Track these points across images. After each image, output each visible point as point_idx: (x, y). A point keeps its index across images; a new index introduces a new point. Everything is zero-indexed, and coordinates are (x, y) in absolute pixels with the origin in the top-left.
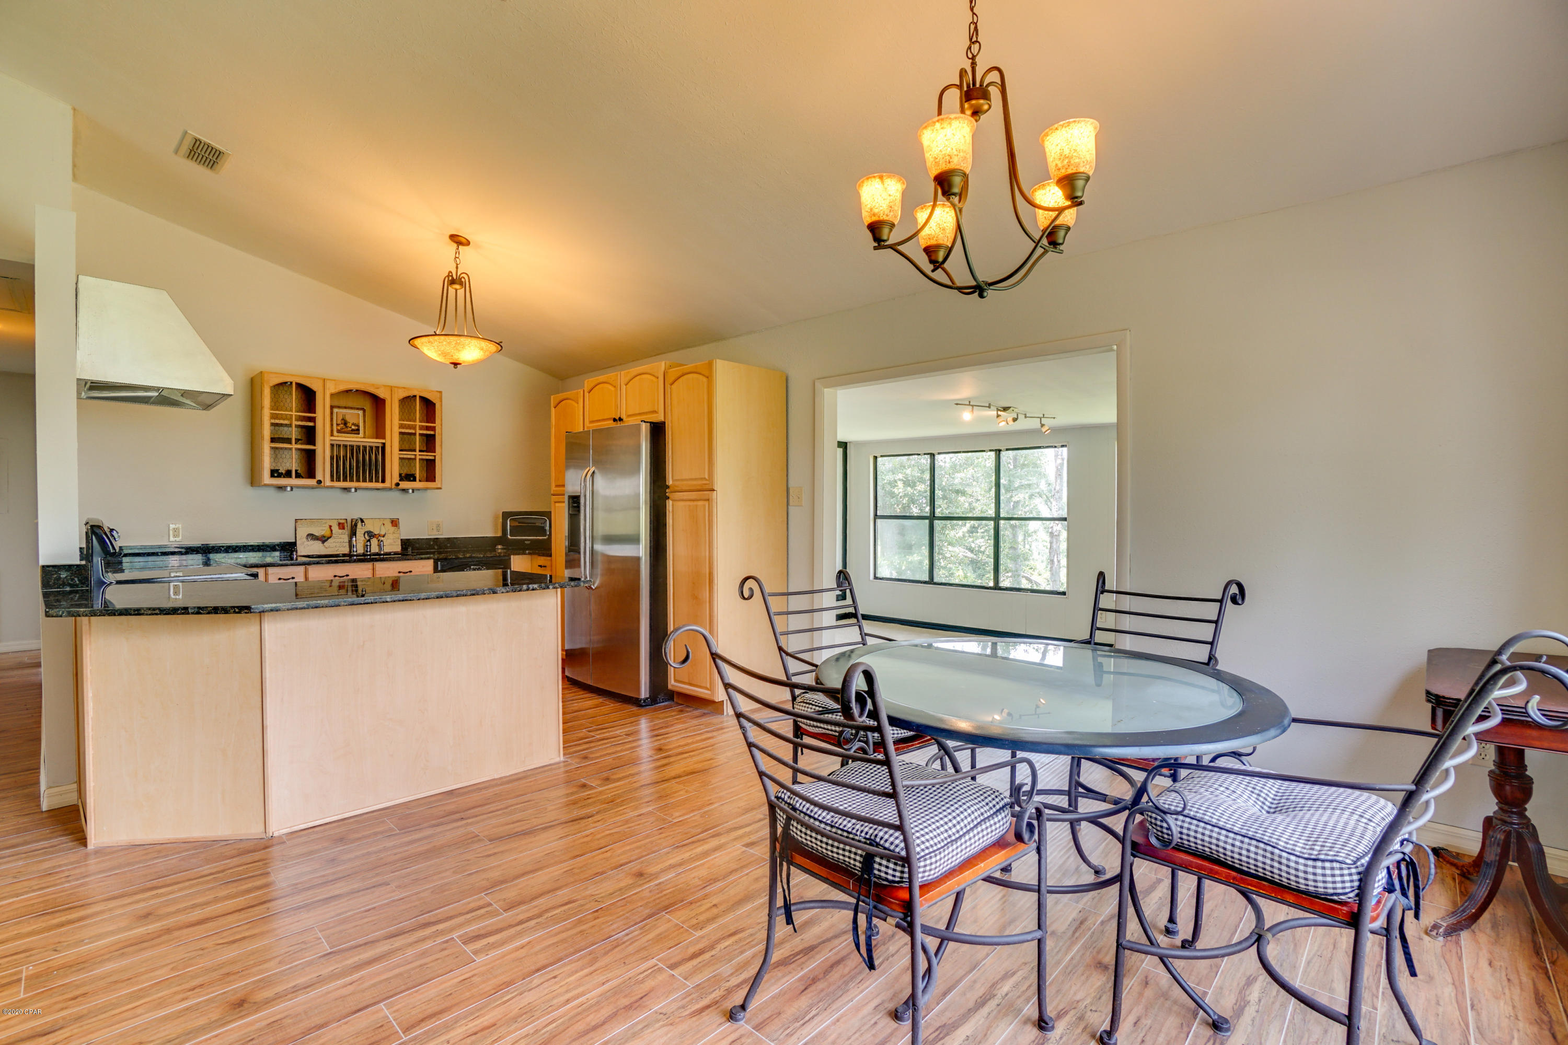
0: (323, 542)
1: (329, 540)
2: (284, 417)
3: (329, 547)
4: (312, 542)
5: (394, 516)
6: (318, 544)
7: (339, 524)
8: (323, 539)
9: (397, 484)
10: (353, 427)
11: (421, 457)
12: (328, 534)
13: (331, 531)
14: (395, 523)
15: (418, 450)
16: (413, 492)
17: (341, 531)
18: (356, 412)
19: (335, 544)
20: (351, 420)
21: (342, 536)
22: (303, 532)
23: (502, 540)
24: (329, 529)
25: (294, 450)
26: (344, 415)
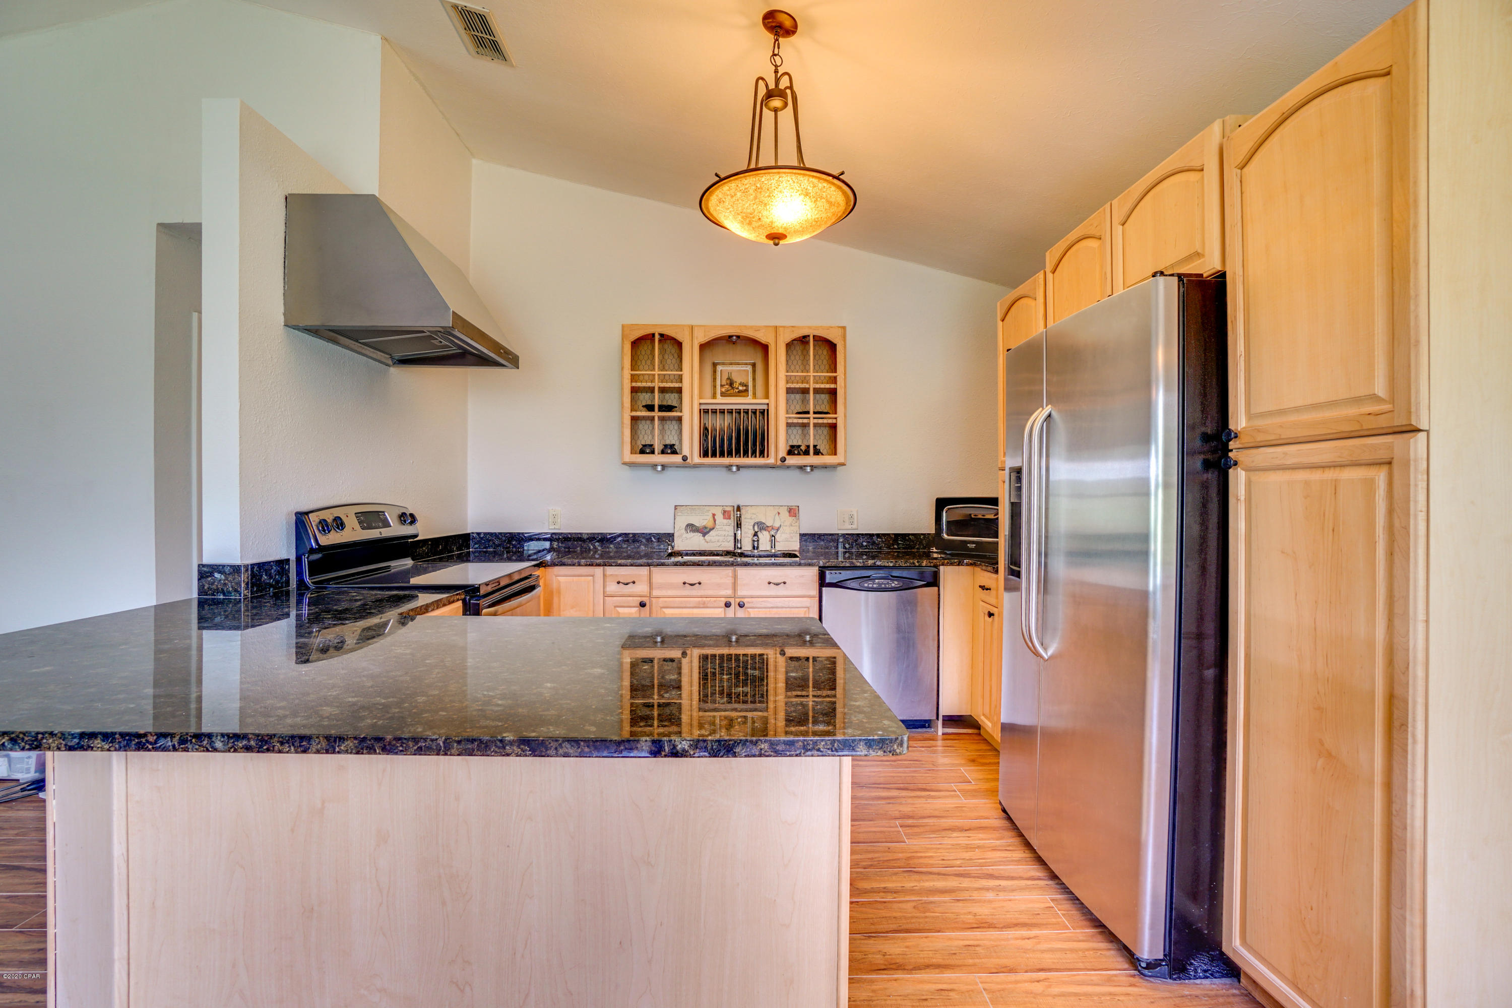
0: (704, 534)
1: (711, 532)
2: (646, 377)
3: (711, 541)
4: (691, 534)
5: (793, 503)
6: (698, 537)
7: (725, 512)
8: (704, 531)
9: (783, 460)
10: (741, 388)
11: (816, 421)
12: (710, 524)
13: (715, 521)
14: (793, 512)
15: (811, 412)
16: (812, 470)
17: (726, 521)
18: (744, 368)
19: (717, 538)
20: (738, 379)
21: (727, 528)
22: (682, 522)
23: (935, 539)
24: (712, 519)
25: (656, 419)
26: (730, 373)
